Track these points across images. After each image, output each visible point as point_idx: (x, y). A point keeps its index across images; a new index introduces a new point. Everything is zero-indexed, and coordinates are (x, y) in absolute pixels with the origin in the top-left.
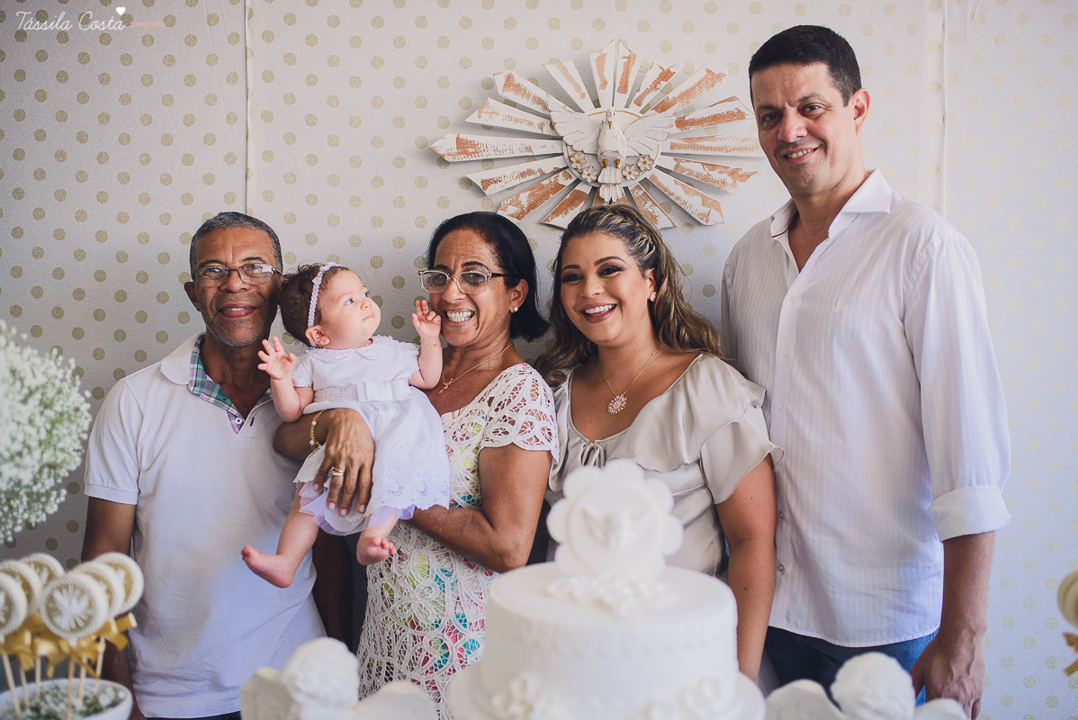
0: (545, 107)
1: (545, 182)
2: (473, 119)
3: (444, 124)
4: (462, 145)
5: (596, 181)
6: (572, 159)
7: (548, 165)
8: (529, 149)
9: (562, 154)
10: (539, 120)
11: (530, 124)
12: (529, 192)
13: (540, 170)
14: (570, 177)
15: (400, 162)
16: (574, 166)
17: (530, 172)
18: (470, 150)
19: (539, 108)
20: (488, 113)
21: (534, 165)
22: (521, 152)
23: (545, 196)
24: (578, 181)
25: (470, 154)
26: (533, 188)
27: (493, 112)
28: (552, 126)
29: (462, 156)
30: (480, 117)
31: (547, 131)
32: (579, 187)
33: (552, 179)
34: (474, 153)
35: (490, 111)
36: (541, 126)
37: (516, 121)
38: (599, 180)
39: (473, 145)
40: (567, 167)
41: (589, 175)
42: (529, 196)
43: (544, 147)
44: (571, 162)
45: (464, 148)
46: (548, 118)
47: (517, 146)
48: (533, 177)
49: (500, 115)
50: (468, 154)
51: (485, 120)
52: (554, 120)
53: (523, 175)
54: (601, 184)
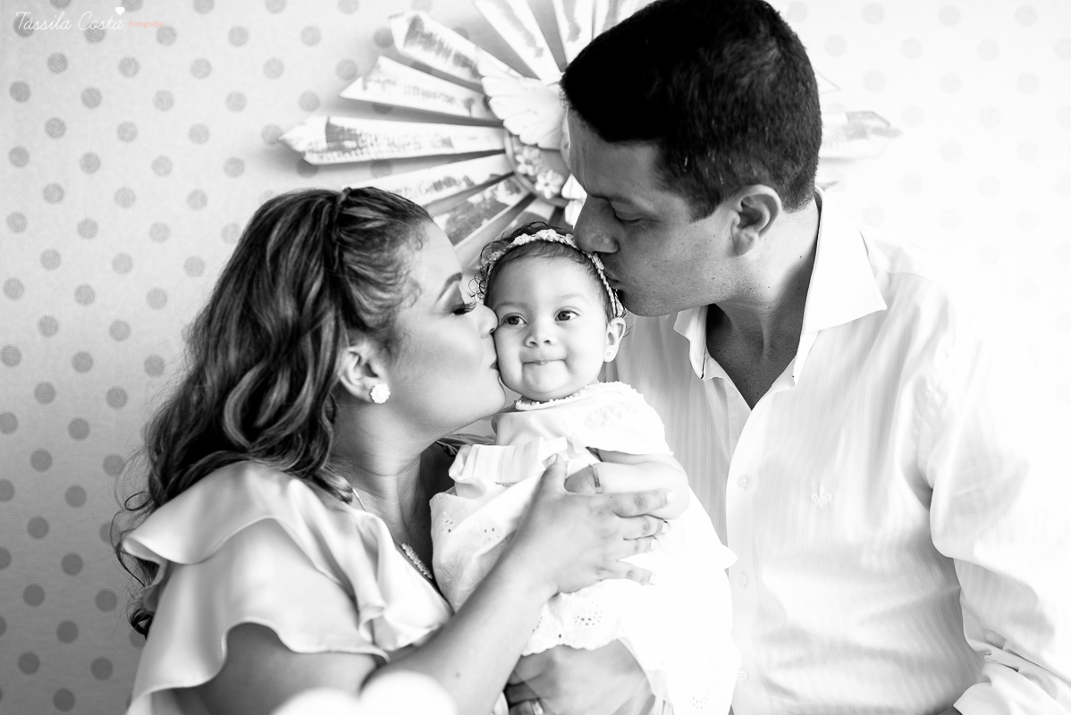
0: (475, 73)
1: (475, 199)
2: (355, 92)
3: (310, 104)
4: (335, 136)
5: (559, 196)
6: (519, 158)
7: (480, 170)
8: (448, 143)
9: (503, 151)
10: (464, 93)
11: (450, 100)
12: (446, 217)
13: (467, 179)
14: (518, 190)
15: (235, 167)
16: (521, 169)
17: (449, 182)
18: (349, 144)
19: (463, 73)
20: (378, 81)
21: (457, 170)
22: (435, 146)
23: (475, 222)
24: (531, 198)
25: (347, 151)
26: (455, 209)
27: (388, 81)
28: (486, 101)
29: (335, 154)
30: (365, 88)
31: (477, 112)
32: (533, 208)
33: (488, 193)
34: (354, 149)
35: (383, 79)
36: (469, 104)
37: (427, 94)
38: (565, 194)
39: (354, 136)
40: (512, 174)
41: (547, 185)
42: (449, 222)
43: (474, 138)
44: (517, 163)
45: (338, 140)
46: (479, 88)
47: (427, 138)
48: (453, 190)
49: (400, 86)
50: (344, 150)
51: (375, 94)
52: (489, 92)
53: (437, 186)
54: (568, 201)
